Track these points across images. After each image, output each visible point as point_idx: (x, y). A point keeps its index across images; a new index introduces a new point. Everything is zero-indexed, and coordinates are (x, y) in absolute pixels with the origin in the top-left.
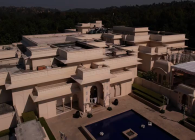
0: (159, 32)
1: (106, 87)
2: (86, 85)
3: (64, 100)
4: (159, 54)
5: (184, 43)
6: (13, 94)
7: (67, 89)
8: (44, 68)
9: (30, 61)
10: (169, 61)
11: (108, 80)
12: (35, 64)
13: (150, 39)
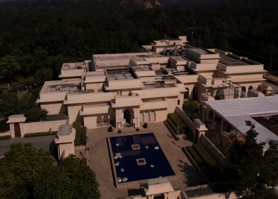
0: (241, 58)
1: (136, 112)
2: (119, 108)
3: (103, 117)
4: (214, 86)
5: (261, 76)
6: (69, 108)
7: (105, 109)
8: (92, 91)
9: (85, 84)
10: (212, 95)
11: (138, 107)
12: (88, 87)
13: (217, 67)
